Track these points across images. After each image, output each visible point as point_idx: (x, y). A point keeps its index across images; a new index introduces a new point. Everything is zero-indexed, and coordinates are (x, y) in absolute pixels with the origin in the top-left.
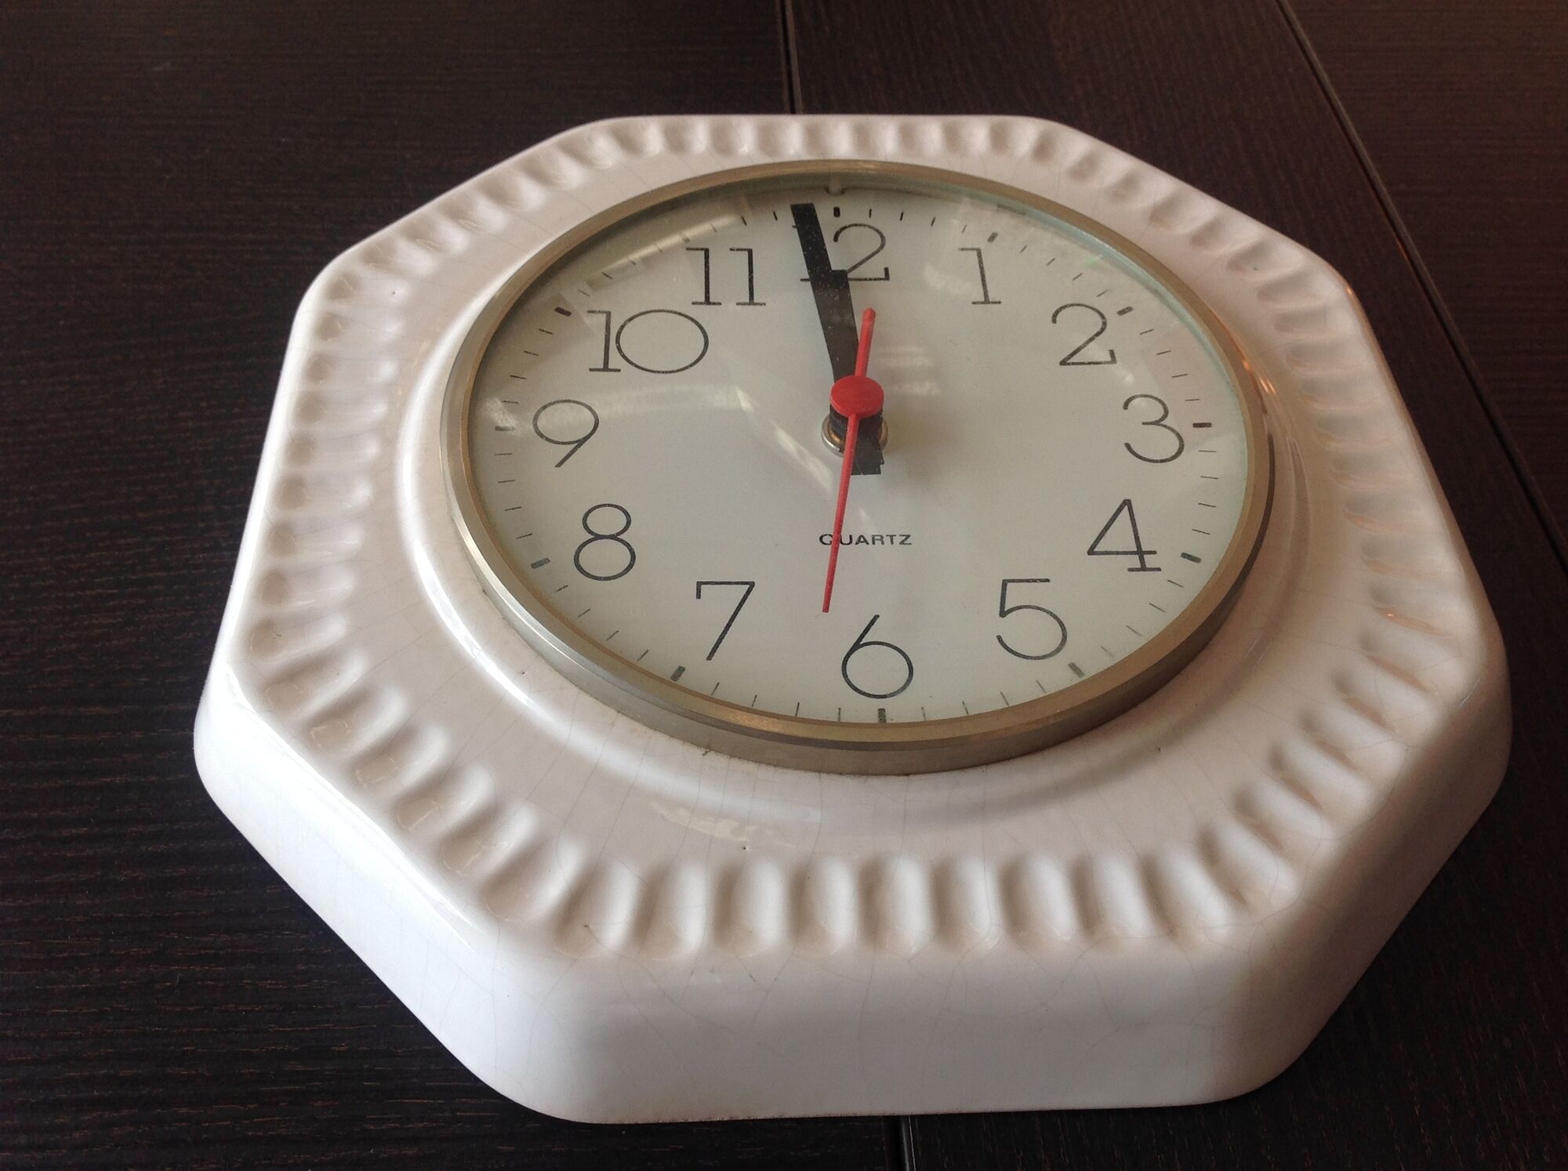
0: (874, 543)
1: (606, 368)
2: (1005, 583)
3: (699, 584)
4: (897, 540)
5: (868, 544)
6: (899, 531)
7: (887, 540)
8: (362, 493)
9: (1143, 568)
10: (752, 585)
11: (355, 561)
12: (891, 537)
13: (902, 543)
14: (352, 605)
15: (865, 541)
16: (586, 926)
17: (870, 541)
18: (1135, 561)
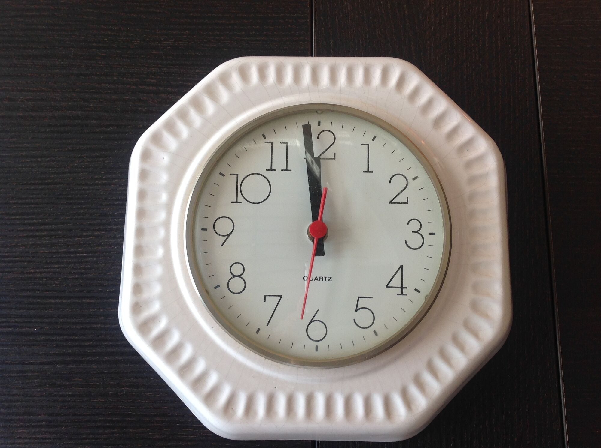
0: (320, 280)
1: (237, 202)
2: (359, 298)
3: (265, 296)
4: (328, 279)
5: (318, 280)
6: (328, 276)
7: (324, 279)
8: (160, 252)
9: (402, 294)
10: (281, 296)
11: (161, 280)
12: (326, 277)
13: (329, 280)
14: (161, 297)
15: (317, 279)
16: (232, 409)
17: (319, 279)
18: (399, 291)
